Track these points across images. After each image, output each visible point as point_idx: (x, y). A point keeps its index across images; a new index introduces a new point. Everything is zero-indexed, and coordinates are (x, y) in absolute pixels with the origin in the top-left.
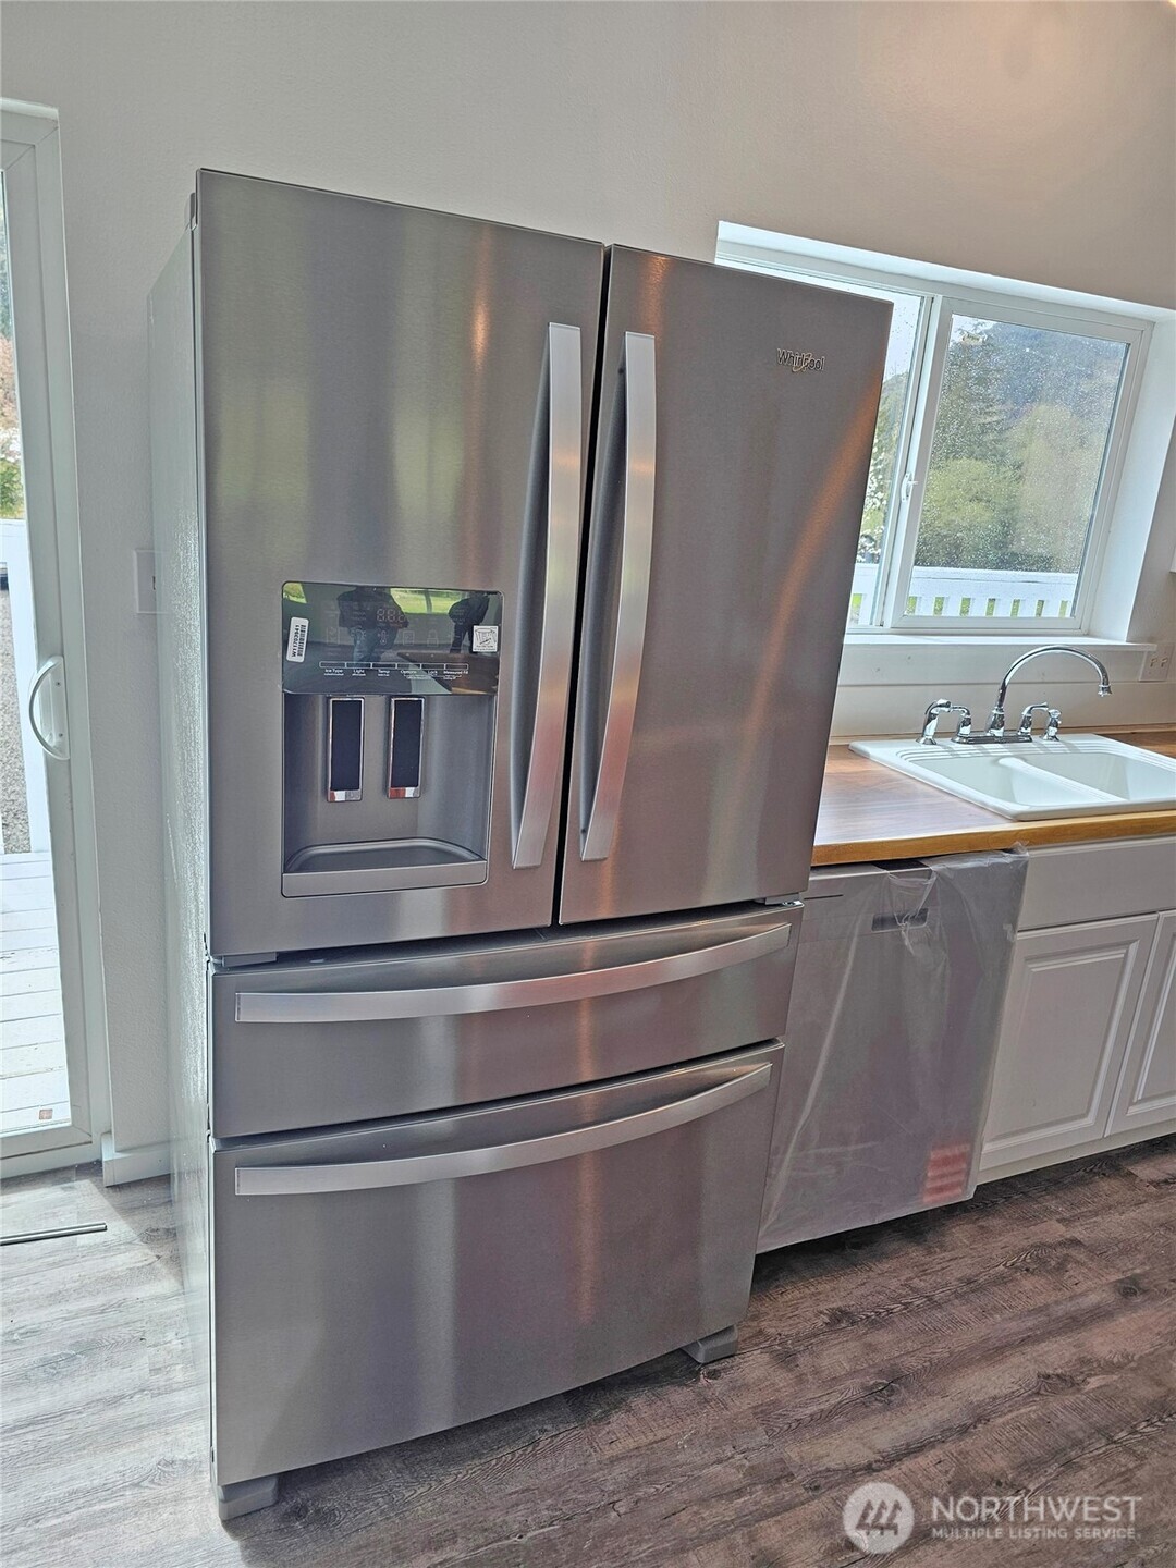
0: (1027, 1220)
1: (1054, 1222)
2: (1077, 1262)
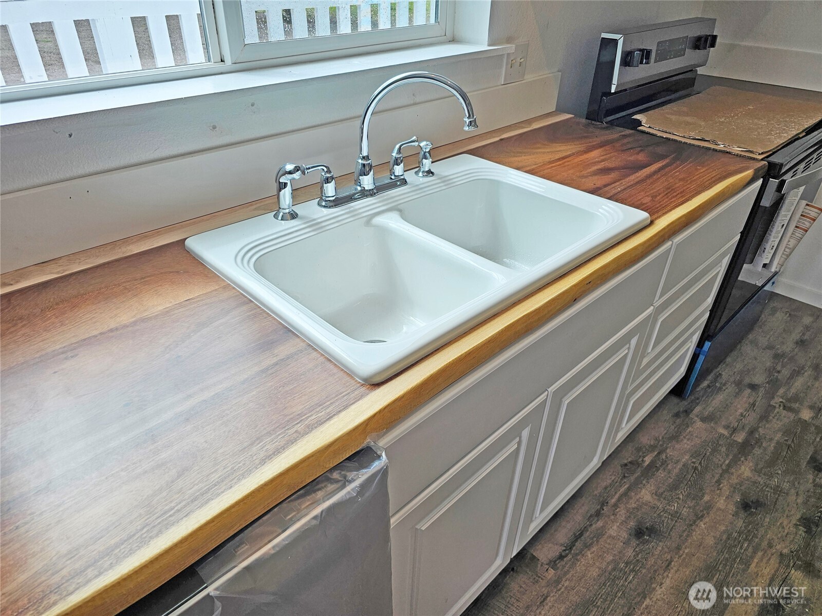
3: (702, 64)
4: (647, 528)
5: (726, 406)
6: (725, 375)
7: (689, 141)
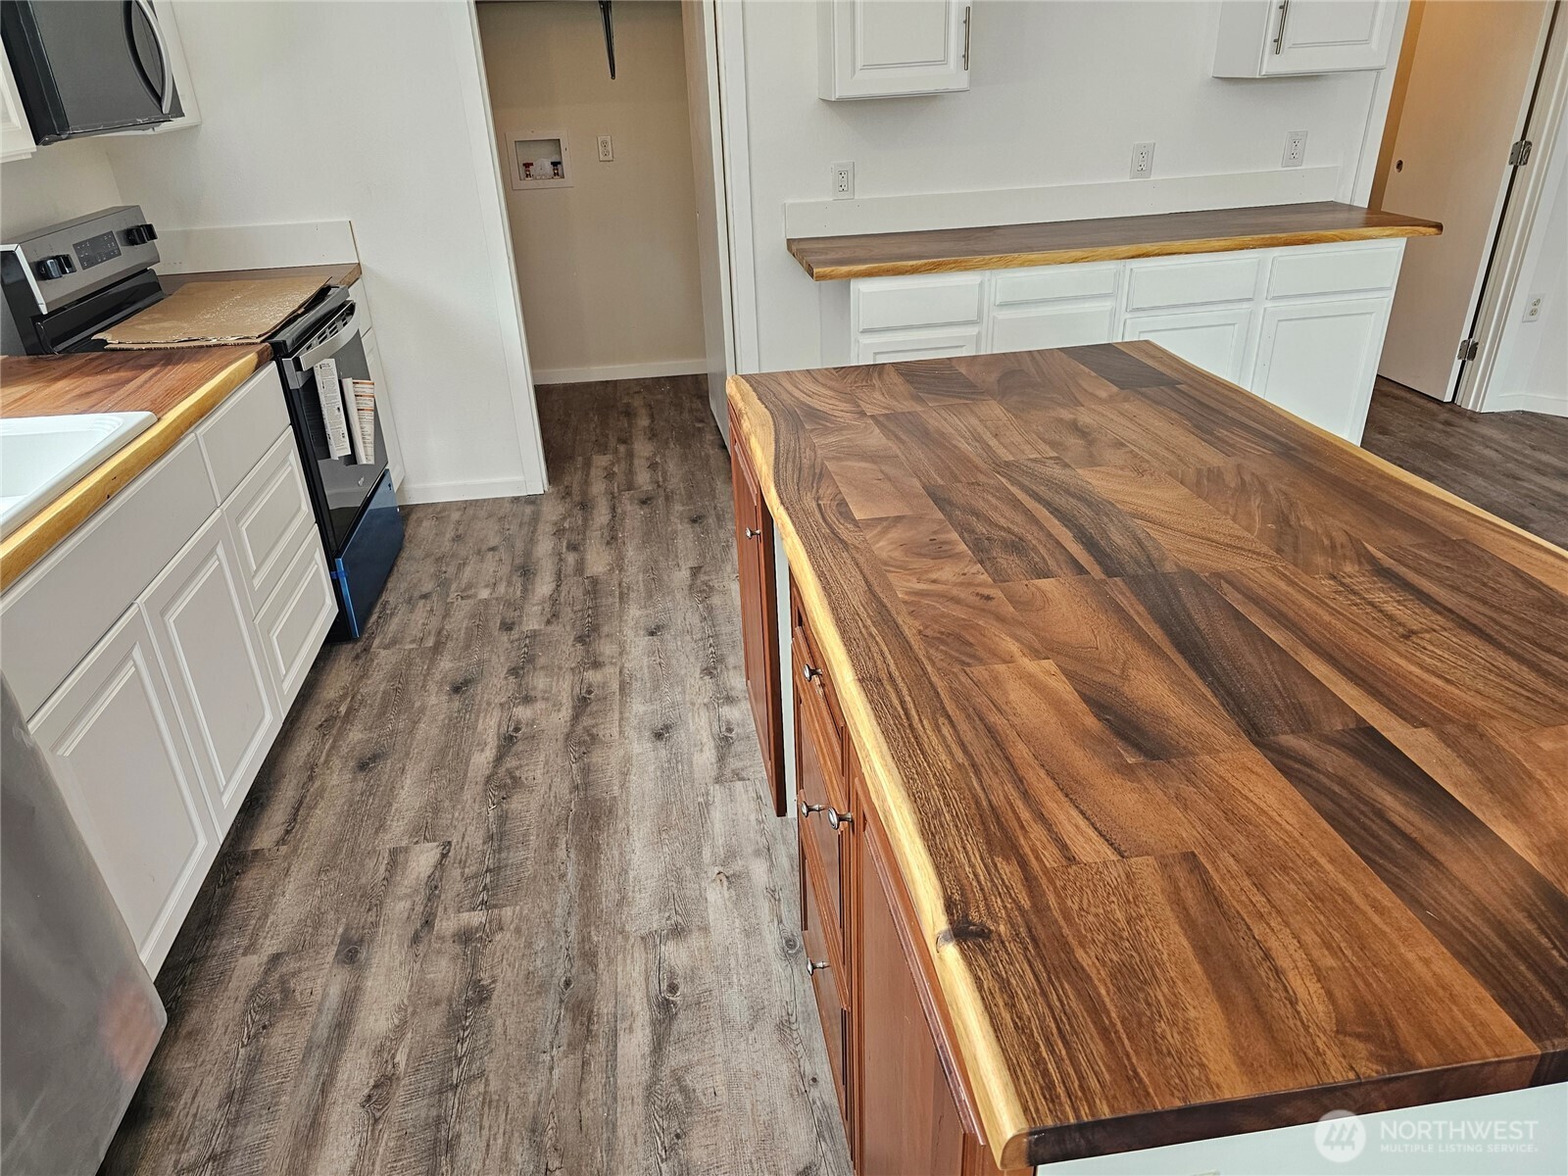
0: (220, 980)
1: (242, 960)
2: (294, 974)
3: (154, 261)
4: (369, 759)
5: (405, 626)
6: (392, 600)
7: (175, 345)
